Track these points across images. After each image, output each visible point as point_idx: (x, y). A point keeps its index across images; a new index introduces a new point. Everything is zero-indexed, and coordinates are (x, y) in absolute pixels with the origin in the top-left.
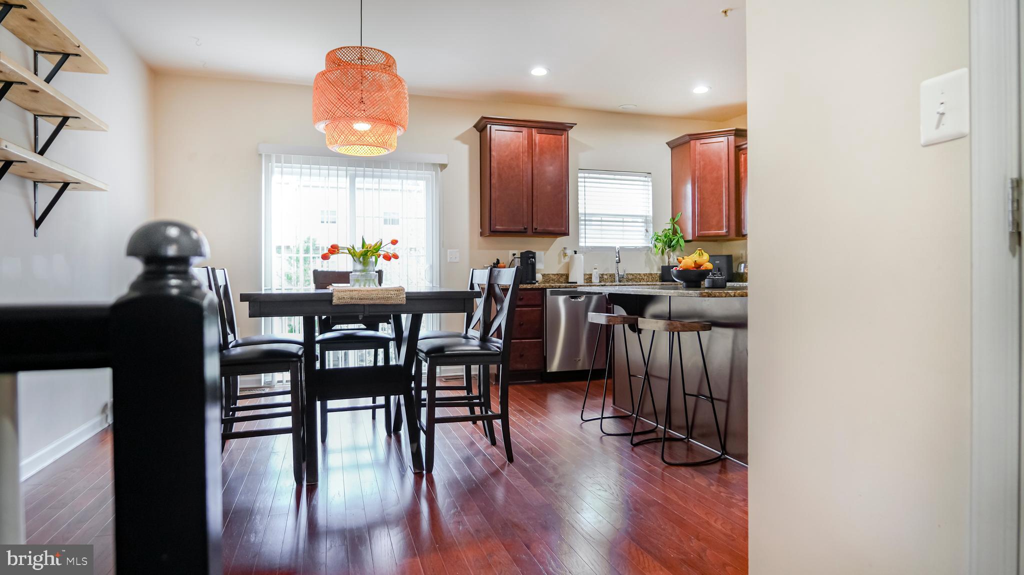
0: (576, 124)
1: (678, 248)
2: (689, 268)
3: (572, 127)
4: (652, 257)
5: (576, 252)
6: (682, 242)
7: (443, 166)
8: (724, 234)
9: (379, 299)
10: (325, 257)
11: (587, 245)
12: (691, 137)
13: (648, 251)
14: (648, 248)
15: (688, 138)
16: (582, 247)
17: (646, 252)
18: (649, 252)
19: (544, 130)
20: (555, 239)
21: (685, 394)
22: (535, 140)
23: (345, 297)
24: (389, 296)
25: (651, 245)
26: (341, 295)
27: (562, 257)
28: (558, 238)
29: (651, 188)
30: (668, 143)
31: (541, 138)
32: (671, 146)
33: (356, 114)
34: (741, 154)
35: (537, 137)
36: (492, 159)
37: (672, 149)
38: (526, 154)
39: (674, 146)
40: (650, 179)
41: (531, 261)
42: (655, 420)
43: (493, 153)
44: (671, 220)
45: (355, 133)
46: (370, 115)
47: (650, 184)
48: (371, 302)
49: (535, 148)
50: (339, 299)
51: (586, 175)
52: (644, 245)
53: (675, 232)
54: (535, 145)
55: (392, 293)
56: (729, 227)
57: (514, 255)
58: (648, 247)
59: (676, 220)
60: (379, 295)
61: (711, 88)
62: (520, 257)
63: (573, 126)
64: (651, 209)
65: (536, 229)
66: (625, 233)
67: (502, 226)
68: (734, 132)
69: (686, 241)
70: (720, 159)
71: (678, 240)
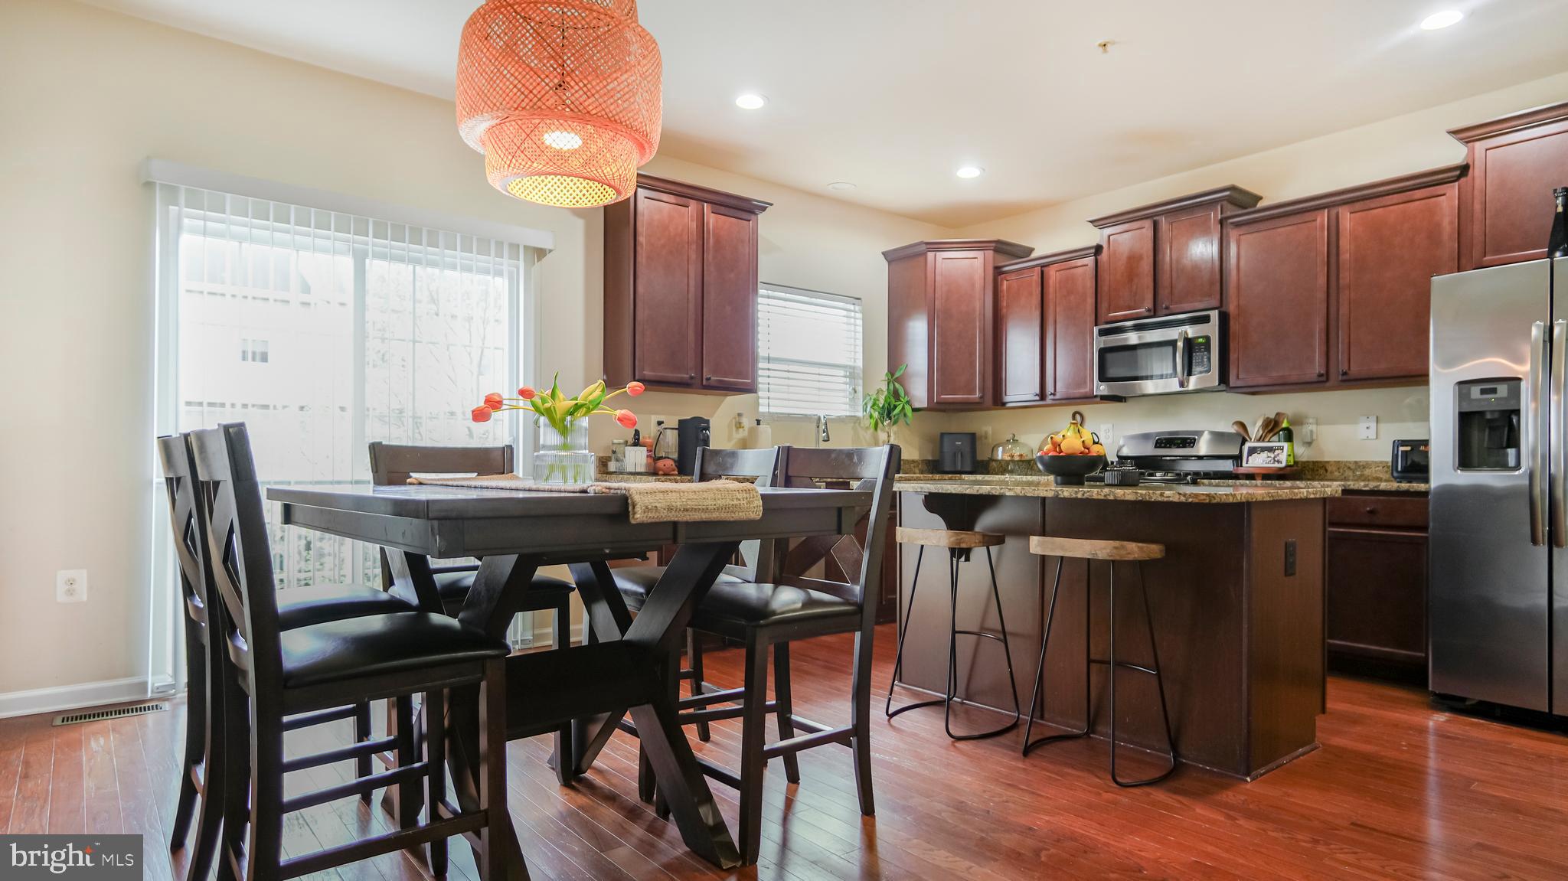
0: (772, 205)
1: (902, 419)
2: (1076, 452)
3: (764, 209)
4: (862, 433)
5: (758, 422)
6: (908, 410)
7: (541, 253)
8: (978, 401)
9: (718, 509)
10: (480, 416)
11: (772, 410)
12: (928, 246)
13: (855, 423)
14: (855, 420)
15: (924, 247)
16: (763, 413)
17: (852, 425)
18: (857, 425)
19: (723, 208)
20: (722, 398)
21: (1089, 661)
22: (708, 223)
23: (658, 505)
24: (735, 502)
25: (860, 414)
26: (649, 501)
27: (734, 428)
28: (729, 397)
29: (860, 322)
30: (884, 254)
31: (717, 221)
32: (889, 259)
33: (591, 108)
34: (1002, 281)
35: (711, 219)
36: (639, 248)
37: (890, 262)
38: (694, 247)
39: (892, 257)
40: (857, 308)
41: (704, 434)
42: (1014, 706)
43: (641, 239)
44: (887, 374)
45: (543, 149)
46: (617, 114)
47: (859, 315)
48: (705, 516)
49: (708, 238)
50: (647, 509)
51: (770, 293)
52: (848, 414)
53: (896, 395)
54: (709, 232)
55: (740, 496)
56: (983, 389)
57: (660, 423)
58: (855, 416)
59: (897, 374)
60: (719, 502)
61: (984, 170)
62: (677, 427)
63: (766, 208)
64: (860, 356)
65: (708, 379)
66: (822, 393)
67: (654, 372)
68: (993, 245)
69: (915, 410)
70: (973, 285)
71: (903, 408)
